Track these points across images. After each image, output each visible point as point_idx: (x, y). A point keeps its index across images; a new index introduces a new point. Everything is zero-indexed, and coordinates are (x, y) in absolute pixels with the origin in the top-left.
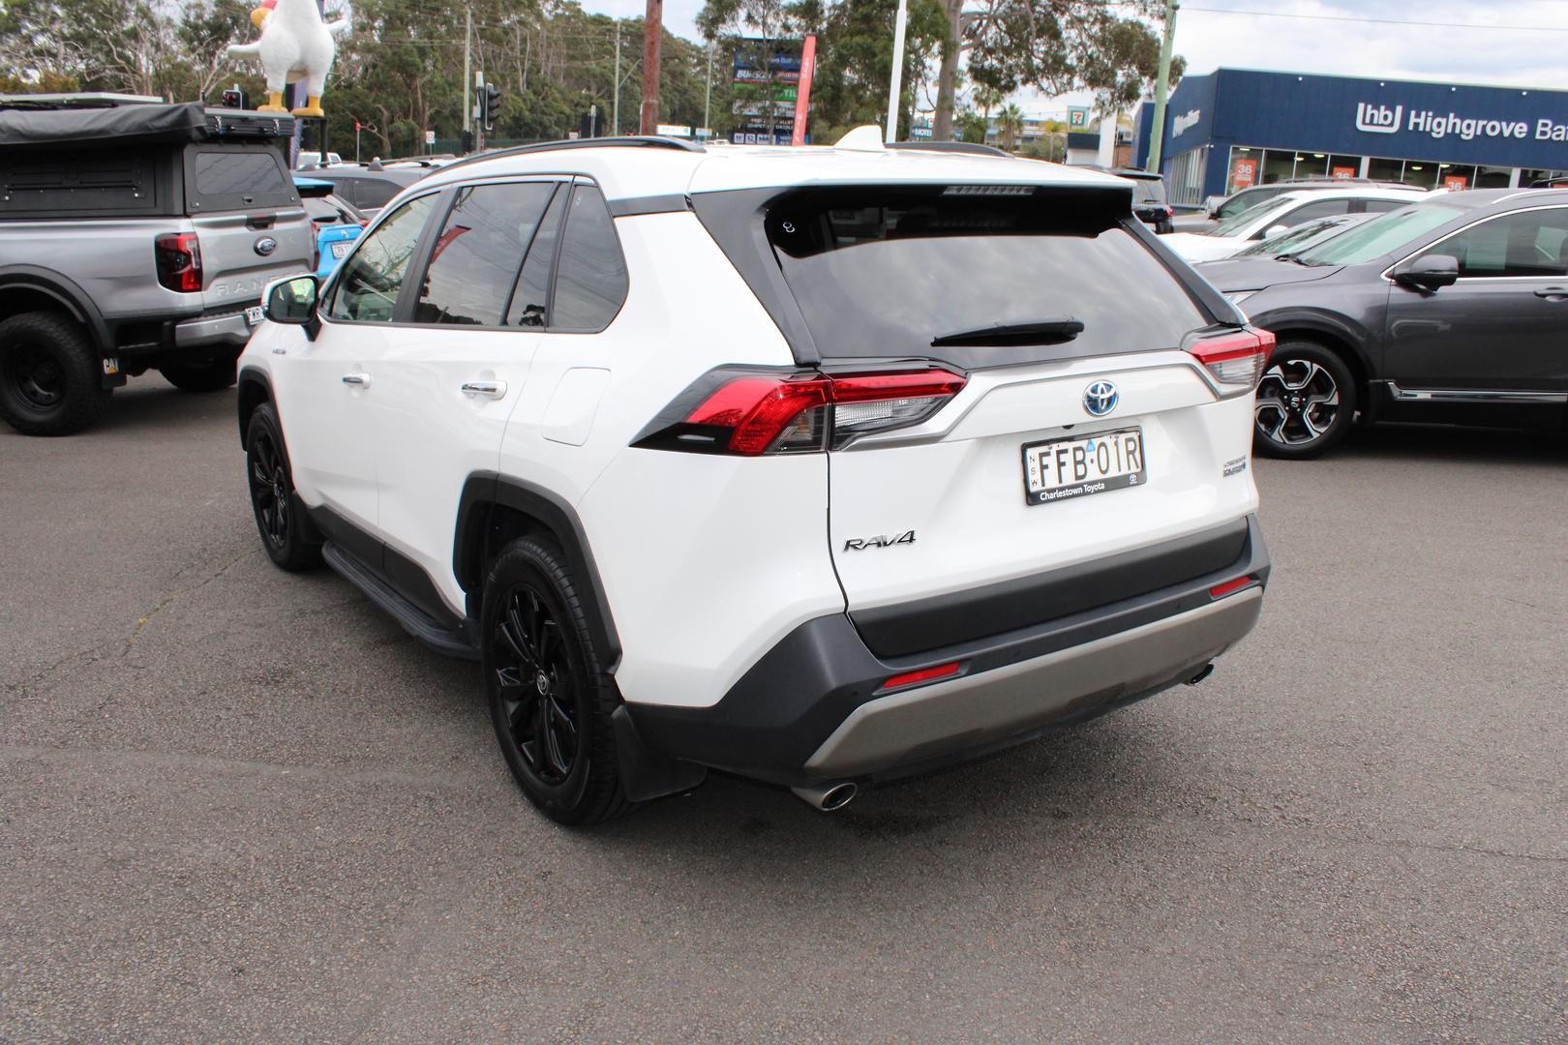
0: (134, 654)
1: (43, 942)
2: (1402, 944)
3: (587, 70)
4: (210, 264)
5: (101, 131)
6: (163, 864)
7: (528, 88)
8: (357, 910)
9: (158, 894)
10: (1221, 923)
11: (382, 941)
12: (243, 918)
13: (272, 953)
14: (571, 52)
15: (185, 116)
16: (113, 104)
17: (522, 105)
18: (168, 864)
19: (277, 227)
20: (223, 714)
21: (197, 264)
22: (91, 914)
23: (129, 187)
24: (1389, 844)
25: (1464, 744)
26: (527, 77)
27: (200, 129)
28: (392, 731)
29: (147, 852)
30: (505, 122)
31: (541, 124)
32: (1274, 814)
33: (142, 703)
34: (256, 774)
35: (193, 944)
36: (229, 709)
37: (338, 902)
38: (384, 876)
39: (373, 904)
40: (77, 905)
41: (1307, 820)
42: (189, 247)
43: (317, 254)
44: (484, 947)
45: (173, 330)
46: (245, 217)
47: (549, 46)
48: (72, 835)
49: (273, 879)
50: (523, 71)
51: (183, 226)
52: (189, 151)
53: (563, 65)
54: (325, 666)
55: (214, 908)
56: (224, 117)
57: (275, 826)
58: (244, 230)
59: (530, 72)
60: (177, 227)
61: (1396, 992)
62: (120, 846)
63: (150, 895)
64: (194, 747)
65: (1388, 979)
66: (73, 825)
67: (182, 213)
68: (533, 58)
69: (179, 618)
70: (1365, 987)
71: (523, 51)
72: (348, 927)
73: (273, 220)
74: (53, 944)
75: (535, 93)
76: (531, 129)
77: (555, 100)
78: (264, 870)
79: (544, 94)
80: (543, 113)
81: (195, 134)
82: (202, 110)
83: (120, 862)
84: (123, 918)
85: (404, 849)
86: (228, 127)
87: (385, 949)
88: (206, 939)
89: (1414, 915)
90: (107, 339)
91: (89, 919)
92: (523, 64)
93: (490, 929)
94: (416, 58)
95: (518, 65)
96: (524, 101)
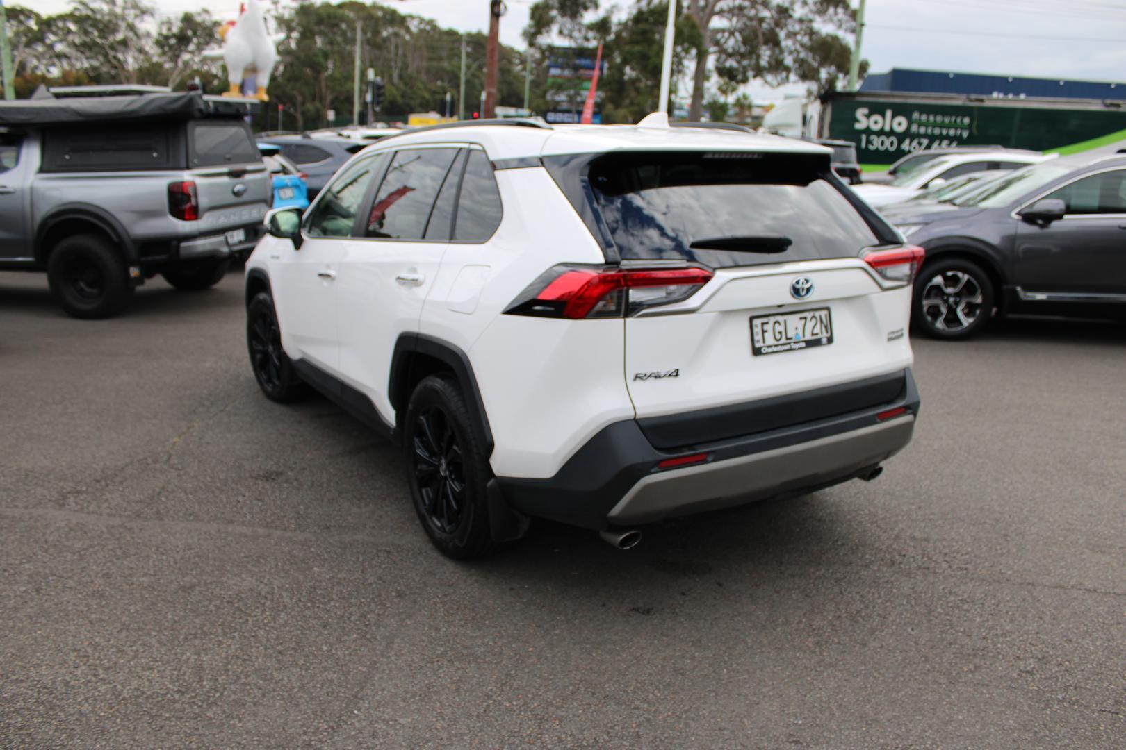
0: (174, 461)
1: (149, 634)
2: (1031, 644)
3: (442, 68)
4: (203, 201)
5: (133, 112)
6: (218, 589)
7: (400, 79)
8: (349, 618)
9: (218, 608)
10: (912, 630)
11: (368, 636)
12: (275, 622)
13: (297, 643)
14: (430, 55)
15: (191, 101)
16: (141, 93)
17: (395, 93)
18: (221, 590)
19: (248, 177)
20: (240, 499)
21: (195, 202)
22: (176, 618)
23: (150, 149)
24: (1021, 584)
25: (1071, 524)
26: (399, 72)
27: (200, 110)
28: (355, 510)
29: (206, 583)
32: (944, 565)
33: (185, 491)
34: (269, 536)
35: (245, 637)
36: (244, 496)
37: (335, 613)
38: (363, 598)
39: (358, 615)
40: (166, 613)
41: (966, 569)
42: (190, 191)
43: (273, 196)
44: (436, 640)
45: (178, 247)
46: (226, 170)
47: (415, 51)
48: (155, 571)
49: (291, 599)
50: (396, 68)
51: (186, 176)
52: (190, 125)
53: (425, 64)
54: (304, 469)
55: (255, 616)
56: (215, 103)
57: (287, 567)
58: (226, 179)
59: (401, 69)
60: (181, 176)
61: (1027, 672)
62: (187, 579)
63: (212, 607)
64: (225, 519)
65: (1022, 664)
66: (155, 566)
67: (185, 166)
68: (404, 59)
69: (201, 439)
70: (1007, 669)
71: (397, 54)
72: (344, 628)
73: (245, 172)
74: (155, 636)
75: (406, 84)
77: (419, 89)
78: (285, 594)
79: (411, 85)
80: (411, 98)
81: (197, 114)
82: (200, 97)
83: (190, 588)
84: (197, 621)
85: (375, 582)
86: (216, 108)
87: (371, 642)
88: (253, 634)
89: (1038, 627)
90: (133, 252)
91: (176, 622)
92: (396, 63)
93: (437, 630)
94: (321, 59)
95: (393, 64)
96: (398, 89)
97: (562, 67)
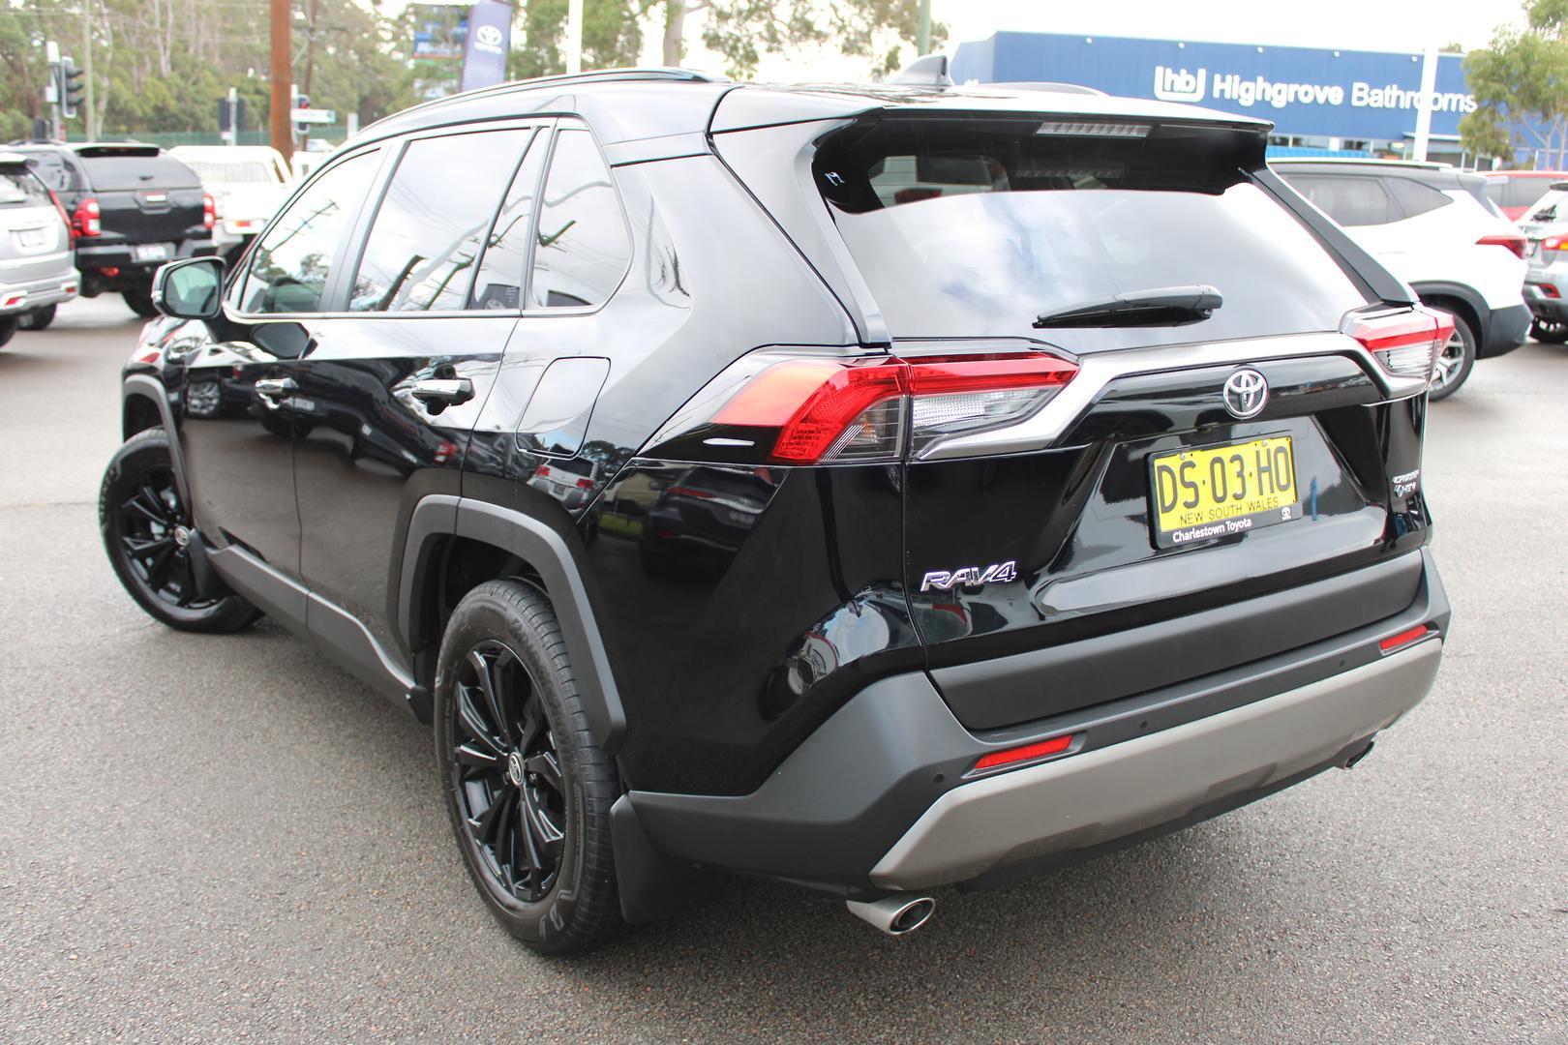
3: (250, 47)
7: (173, 69)
14: (228, 26)
17: (165, 92)
26: (171, 56)
30: (144, 112)
31: (192, 115)
47: (199, 17)
50: (165, 49)
53: (217, 39)
59: (174, 50)
68: (178, 32)
71: (164, 24)
75: (183, 76)
76: (180, 121)
77: (209, 85)
79: (194, 78)
80: (195, 101)
92: (164, 40)
95: (158, 41)
96: (169, 87)
97: (434, 41)
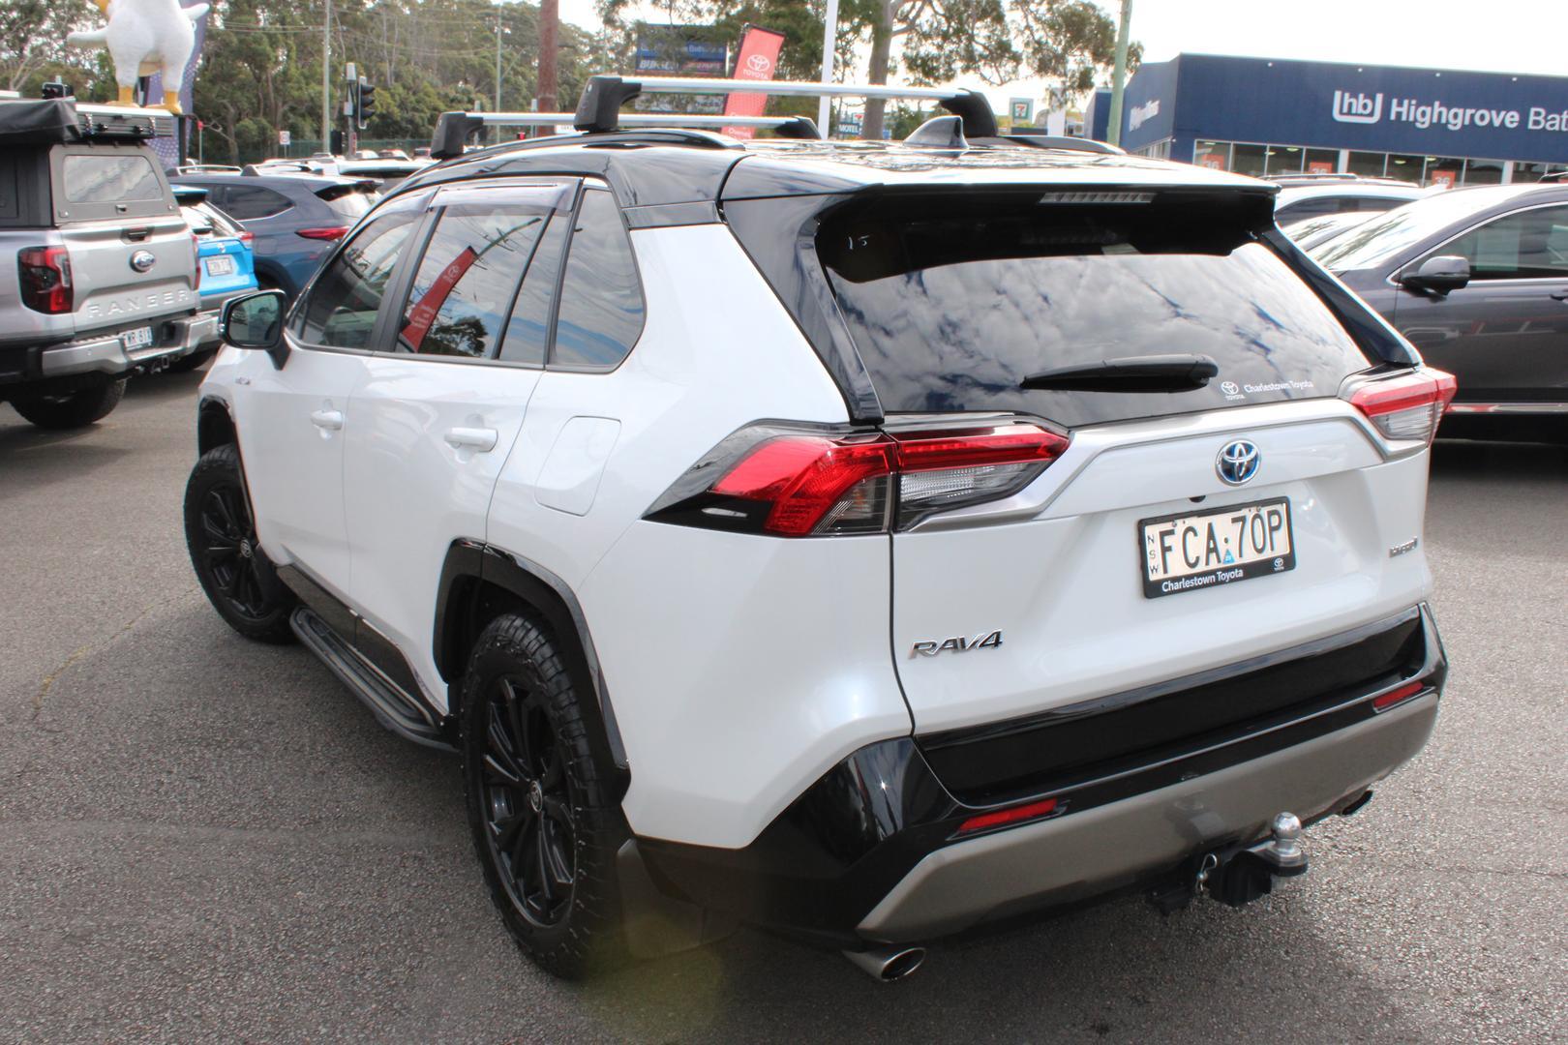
0: (45, 717)
1: (12, 1024)
2: (1475, 967)
3: (464, 60)
4: (81, 281)
6: (131, 937)
7: (396, 81)
8: (361, 976)
9: (133, 969)
10: (1287, 953)
11: (395, 1006)
12: (235, 990)
13: (275, 1024)
14: (445, 41)
15: (54, 114)
17: (390, 101)
18: (137, 937)
19: (155, 240)
20: (164, 778)
21: (67, 282)
22: (60, 992)
24: (1449, 870)
26: (395, 68)
27: (72, 129)
28: (360, 790)
29: (110, 927)
31: (411, 121)
32: (1326, 843)
33: (67, 769)
34: (216, 839)
35: (184, 1019)
36: (170, 772)
37: (338, 969)
38: (384, 939)
39: (378, 969)
40: (42, 984)
41: (1360, 849)
42: (58, 263)
43: (198, 270)
44: (510, 1007)
45: (39, 357)
46: (120, 228)
47: (420, 33)
48: (19, 912)
49: (261, 948)
50: (390, 61)
51: (51, 239)
52: (56, 153)
53: (435, 53)
54: (271, 723)
55: (199, 981)
56: (95, 115)
57: (250, 892)
58: (118, 244)
59: (399, 61)
60: (43, 239)
61: (1475, 1015)
62: (77, 921)
63: (122, 969)
64: (139, 813)
65: (1466, 1002)
66: (18, 902)
67: (49, 223)
68: (402, 47)
69: (90, 678)
70: (1443, 1010)
71: (390, 39)
72: (354, 993)
73: (151, 231)
74: (24, 1026)
75: (405, 87)
76: (400, 127)
77: (427, 94)
78: (249, 939)
79: (414, 89)
80: (414, 110)
81: (67, 134)
82: (73, 107)
83: (82, 938)
84: (98, 995)
85: (401, 911)
86: (100, 127)
87: (401, 1015)
88: (198, 1013)
89: (1484, 939)
91: (59, 999)
92: (390, 53)
93: (513, 989)
94: (266, 46)
96: (393, 97)
97: (659, 58)
